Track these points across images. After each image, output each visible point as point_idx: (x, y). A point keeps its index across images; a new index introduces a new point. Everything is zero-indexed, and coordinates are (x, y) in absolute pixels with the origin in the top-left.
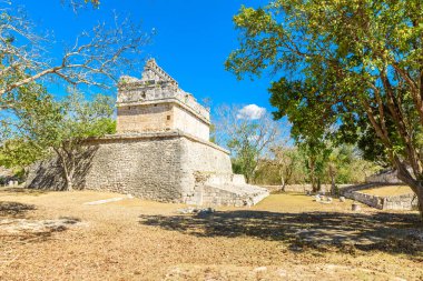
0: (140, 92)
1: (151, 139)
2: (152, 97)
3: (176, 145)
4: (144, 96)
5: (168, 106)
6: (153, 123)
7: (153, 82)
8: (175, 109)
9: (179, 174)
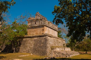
0: (34, 22)
1: (38, 37)
2: (38, 24)
3: (45, 39)
4: (35, 23)
5: (43, 26)
6: (38, 32)
7: (38, 19)
8: (45, 27)
9: (46, 47)
